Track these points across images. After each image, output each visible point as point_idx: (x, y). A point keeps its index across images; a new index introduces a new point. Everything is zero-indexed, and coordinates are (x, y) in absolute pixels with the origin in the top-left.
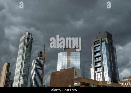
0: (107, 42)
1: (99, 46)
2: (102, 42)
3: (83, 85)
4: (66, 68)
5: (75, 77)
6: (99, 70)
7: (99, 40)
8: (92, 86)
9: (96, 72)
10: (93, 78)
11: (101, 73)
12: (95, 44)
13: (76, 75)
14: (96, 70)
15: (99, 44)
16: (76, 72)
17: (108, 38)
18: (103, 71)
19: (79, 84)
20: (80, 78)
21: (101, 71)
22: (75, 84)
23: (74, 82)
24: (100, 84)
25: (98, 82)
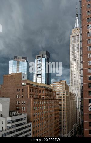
0: (46, 58)
1: (41, 60)
2: (43, 57)
3: (28, 85)
4: (16, 73)
5: (23, 79)
6: (39, 76)
7: (41, 56)
8: (34, 86)
9: (37, 77)
10: (35, 81)
11: (40, 78)
12: (38, 58)
13: (23, 78)
14: (37, 76)
15: (41, 59)
16: (23, 76)
17: (47, 56)
18: (41, 77)
19: (25, 84)
20: (26, 80)
21: (40, 77)
22: (22, 84)
23: (22, 82)
24: (39, 85)
25: (38, 84)
